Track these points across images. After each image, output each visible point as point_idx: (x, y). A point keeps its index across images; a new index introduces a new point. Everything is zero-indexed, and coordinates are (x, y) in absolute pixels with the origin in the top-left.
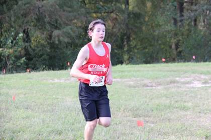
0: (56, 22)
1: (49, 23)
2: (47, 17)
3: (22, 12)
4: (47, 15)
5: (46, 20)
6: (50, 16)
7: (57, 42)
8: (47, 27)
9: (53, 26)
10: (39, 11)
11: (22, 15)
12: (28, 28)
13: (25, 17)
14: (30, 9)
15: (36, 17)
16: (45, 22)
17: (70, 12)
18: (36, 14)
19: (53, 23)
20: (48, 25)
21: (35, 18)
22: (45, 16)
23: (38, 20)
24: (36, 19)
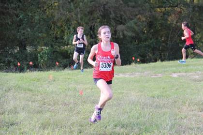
0: (121, 18)
1: (114, 19)
2: (112, 13)
3: (88, 10)
4: (112, 11)
5: (111, 16)
6: (115, 12)
7: (122, 37)
8: (112, 23)
9: (118, 22)
10: (104, 7)
11: (89, 13)
12: (94, 25)
13: (91, 14)
14: (95, 7)
15: (102, 14)
16: (110, 18)
17: (133, 7)
18: (102, 10)
19: (118, 19)
20: (112, 21)
21: (100, 15)
22: (111, 12)
23: (104, 16)
24: (102, 16)
